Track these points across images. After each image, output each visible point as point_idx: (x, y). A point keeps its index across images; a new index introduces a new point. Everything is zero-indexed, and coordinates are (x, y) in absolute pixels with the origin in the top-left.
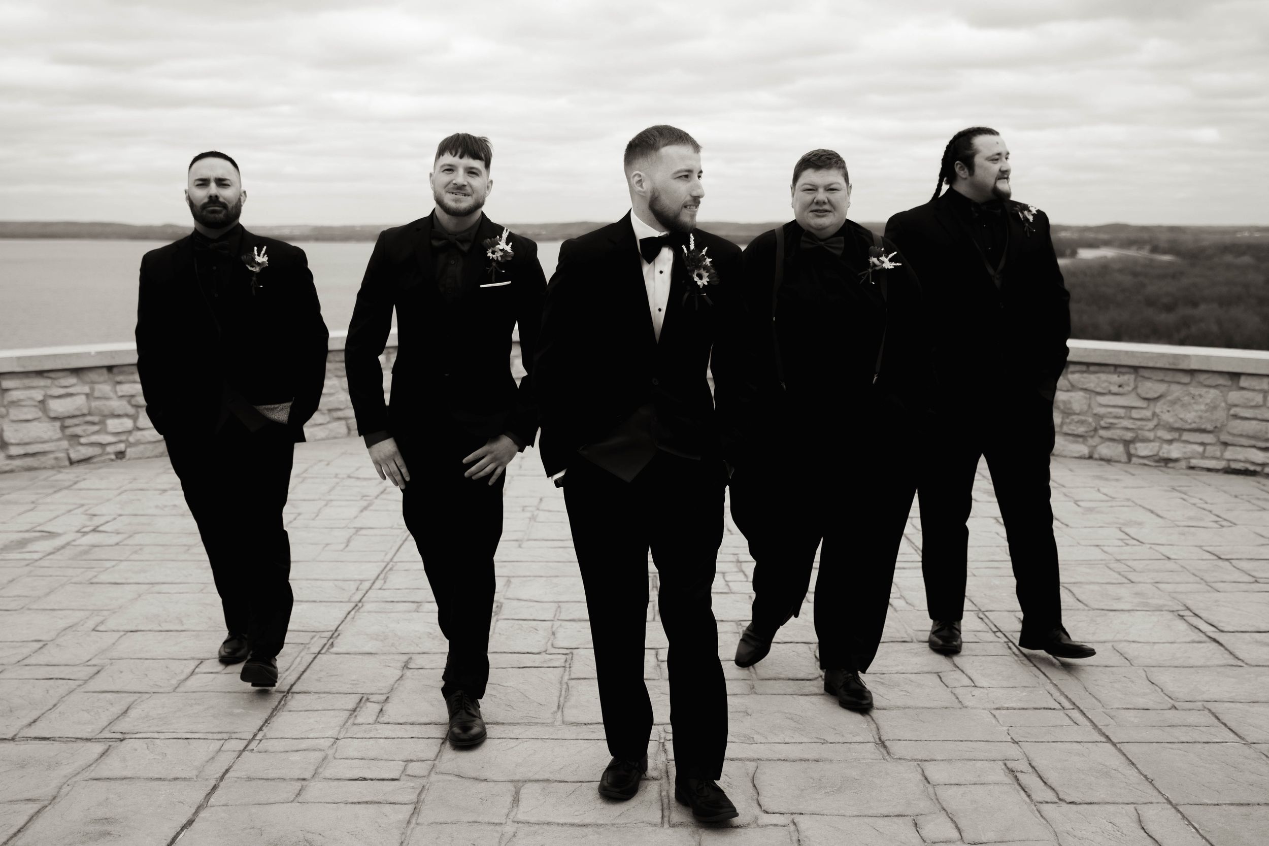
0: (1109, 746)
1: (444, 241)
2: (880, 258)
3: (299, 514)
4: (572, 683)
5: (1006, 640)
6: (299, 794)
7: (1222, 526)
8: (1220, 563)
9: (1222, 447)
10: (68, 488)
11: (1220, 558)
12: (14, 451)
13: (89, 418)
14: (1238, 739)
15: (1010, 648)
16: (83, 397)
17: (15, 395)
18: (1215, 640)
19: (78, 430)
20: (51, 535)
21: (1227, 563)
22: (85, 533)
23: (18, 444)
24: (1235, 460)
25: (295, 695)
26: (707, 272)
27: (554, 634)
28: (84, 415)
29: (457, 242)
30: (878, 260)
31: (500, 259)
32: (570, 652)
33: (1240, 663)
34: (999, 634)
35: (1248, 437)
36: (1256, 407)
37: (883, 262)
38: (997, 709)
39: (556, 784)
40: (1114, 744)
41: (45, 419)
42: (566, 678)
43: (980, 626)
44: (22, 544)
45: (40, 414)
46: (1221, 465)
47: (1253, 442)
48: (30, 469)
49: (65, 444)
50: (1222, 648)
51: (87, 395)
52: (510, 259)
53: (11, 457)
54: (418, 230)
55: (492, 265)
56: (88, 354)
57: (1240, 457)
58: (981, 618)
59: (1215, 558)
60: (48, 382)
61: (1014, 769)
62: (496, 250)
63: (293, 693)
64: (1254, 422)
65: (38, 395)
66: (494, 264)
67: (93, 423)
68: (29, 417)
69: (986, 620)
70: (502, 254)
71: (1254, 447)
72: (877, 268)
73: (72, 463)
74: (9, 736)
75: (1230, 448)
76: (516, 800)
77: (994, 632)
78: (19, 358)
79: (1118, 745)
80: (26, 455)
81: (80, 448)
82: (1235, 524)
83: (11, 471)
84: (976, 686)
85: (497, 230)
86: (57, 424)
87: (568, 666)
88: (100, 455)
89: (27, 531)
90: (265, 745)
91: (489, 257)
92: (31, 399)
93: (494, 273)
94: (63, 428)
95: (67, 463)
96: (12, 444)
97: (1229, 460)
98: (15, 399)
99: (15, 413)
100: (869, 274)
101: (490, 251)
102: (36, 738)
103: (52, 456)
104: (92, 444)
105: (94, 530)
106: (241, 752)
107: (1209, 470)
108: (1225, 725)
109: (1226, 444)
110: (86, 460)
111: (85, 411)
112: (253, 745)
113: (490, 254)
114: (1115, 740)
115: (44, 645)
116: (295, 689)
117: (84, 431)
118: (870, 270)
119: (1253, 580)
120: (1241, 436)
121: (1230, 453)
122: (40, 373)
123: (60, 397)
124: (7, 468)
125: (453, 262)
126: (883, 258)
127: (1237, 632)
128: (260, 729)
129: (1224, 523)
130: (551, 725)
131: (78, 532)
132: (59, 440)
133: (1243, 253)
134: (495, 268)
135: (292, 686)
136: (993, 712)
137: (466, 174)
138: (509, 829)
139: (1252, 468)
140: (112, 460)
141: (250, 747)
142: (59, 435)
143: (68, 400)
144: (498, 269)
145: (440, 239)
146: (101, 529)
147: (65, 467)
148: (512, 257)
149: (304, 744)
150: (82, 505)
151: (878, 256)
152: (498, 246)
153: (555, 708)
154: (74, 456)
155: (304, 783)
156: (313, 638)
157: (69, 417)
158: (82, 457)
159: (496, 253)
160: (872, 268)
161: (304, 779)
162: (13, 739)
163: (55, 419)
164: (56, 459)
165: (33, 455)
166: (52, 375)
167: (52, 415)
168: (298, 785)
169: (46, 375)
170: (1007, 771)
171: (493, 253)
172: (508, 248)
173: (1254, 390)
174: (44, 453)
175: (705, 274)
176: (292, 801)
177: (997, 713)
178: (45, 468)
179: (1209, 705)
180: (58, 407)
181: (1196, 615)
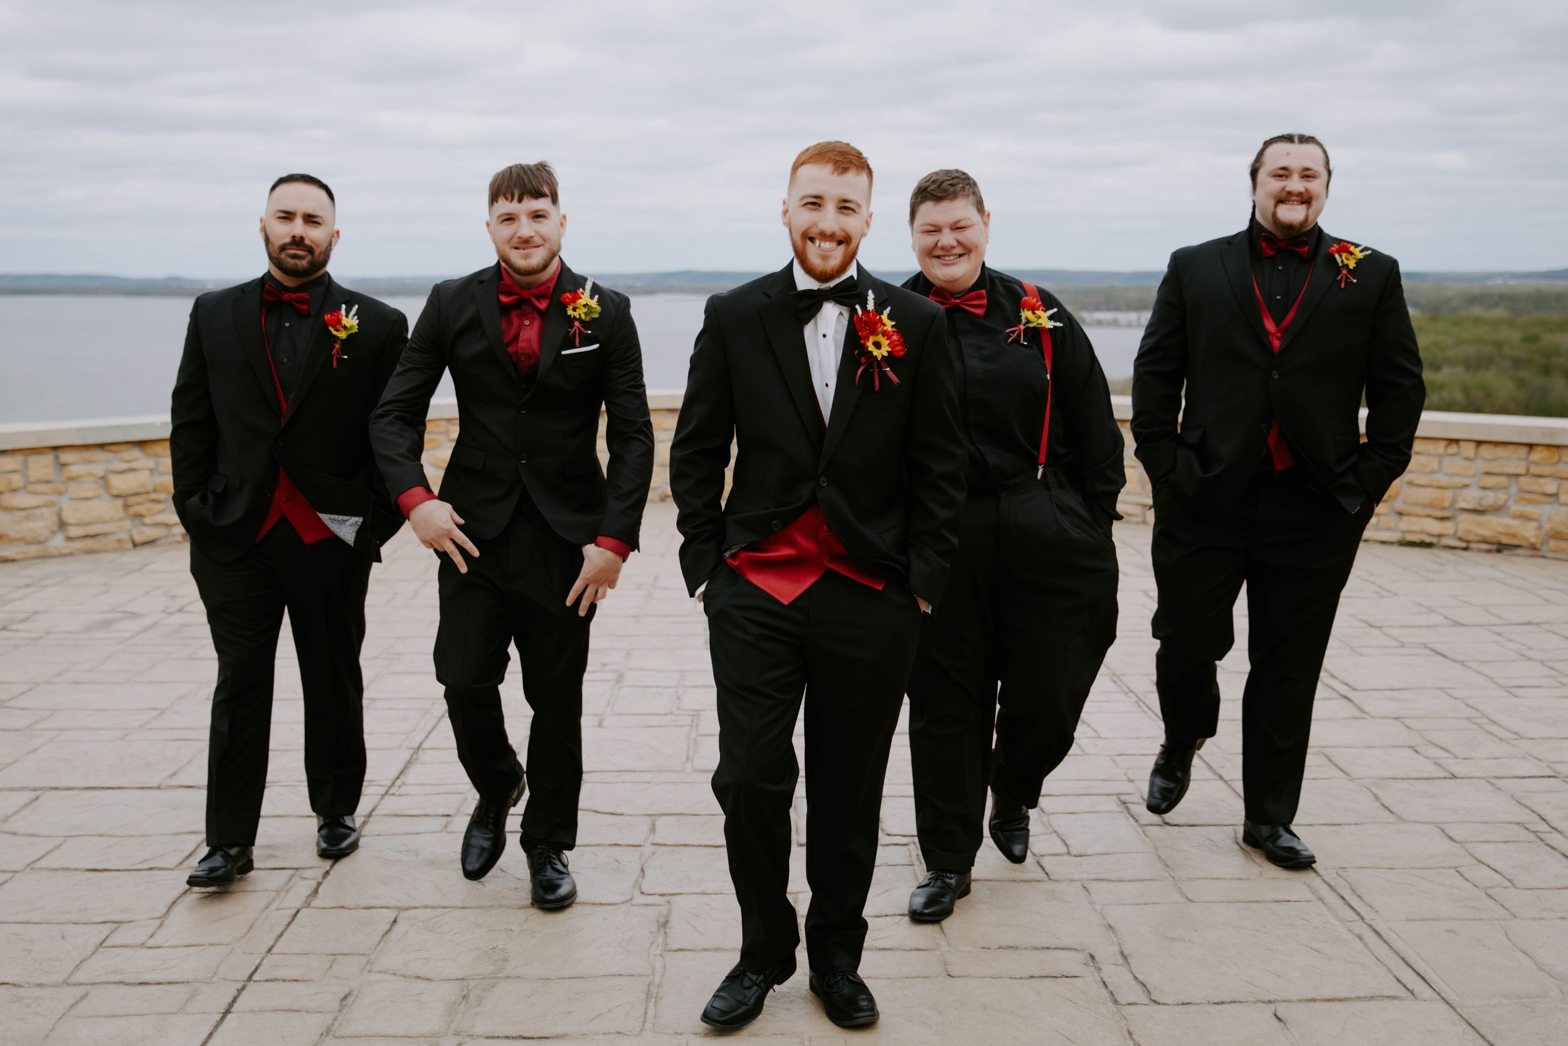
0: (1221, 784)
1: (514, 297)
2: (1036, 312)
3: (396, 594)
4: (699, 739)
5: (1137, 699)
6: (446, 827)
7: (1382, 597)
8: (1372, 630)
9: (1397, 517)
10: (140, 570)
11: (1371, 626)
12: (74, 532)
13: (154, 496)
14: (1344, 776)
15: (1139, 706)
16: (147, 473)
17: (74, 470)
18: (1346, 698)
19: (141, 509)
20: (134, 615)
21: (1377, 631)
22: (171, 614)
23: (78, 525)
24: (1410, 532)
25: (426, 751)
26: (887, 339)
27: (679, 698)
28: (147, 493)
29: (532, 298)
30: (1034, 313)
31: (583, 317)
32: (696, 714)
33: (1364, 716)
34: (1131, 695)
35: (1424, 505)
36: (1433, 472)
37: (1039, 317)
38: (1119, 755)
39: (689, 817)
40: (1226, 782)
41: (106, 496)
42: (694, 734)
43: (1112, 687)
44: (106, 624)
45: (101, 491)
46: (1395, 536)
47: (1428, 511)
48: (91, 552)
49: (127, 524)
50: (1351, 704)
51: (151, 471)
52: (596, 316)
53: (69, 539)
54: (481, 282)
55: (574, 326)
56: (152, 425)
57: (1416, 528)
58: (1115, 682)
59: (1366, 625)
60: (109, 456)
61: (1126, 801)
62: (578, 306)
63: (423, 749)
64: (1429, 490)
65: (99, 470)
66: (577, 324)
67: (158, 501)
68: (89, 494)
69: (1119, 683)
70: (585, 310)
71: (1429, 516)
72: (1031, 325)
73: (135, 545)
74: (155, 784)
75: (1405, 518)
76: (653, 829)
77: (1126, 693)
78: (79, 430)
79: (1229, 783)
80: (86, 536)
81: (144, 529)
82: (1396, 594)
83: (71, 554)
84: (1099, 737)
85: (580, 281)
86: (120, 502)
87: (694, 724)
88: (166, 537)
89: (109, 612)
90: (404, 790)
91: (570, 316)
92: (92, 475)
93: (577, 336)
94: (126, 506)
95: (130, 545)
96: (70, 524)
97: (1404, 532)
98: (73, 474)
99: (74, 489)
100: (1020, 332)
101: (571, 307)
102: (181, 787)
103: (114, 537)
104: (157, 525)
105: (180, 610)
106: (383, 796)
107: (1383, 543)
108: (1336, 765)
109: (1400, 514)
110: (151, 542)
111: (150, 488)
112: (392, 791)
113: (570, 312)
114: (1226, 777)
115: (162, 712)
116: (424, 745)
117: (149, 510)
118: (1022, 327)
119: (1398, 644)
120: (1416, 504)
121: (1406, 524)
122: (102, 446)
123: (122, 472)
124: (66, 551)
125: (527, 323)
126: (1039, 313)
127: (1371, 690)
128: (398, 778)
129: (1386, 594)
130: (683, 771)
131: (163, 612)
132: (121, 519)
133: (1495, 305)
134: (579, 329)
135: (421, 744)
136: (1114, 758)
137: (531, 220)
138: (649, 849)
139: (1428, 539)
140: (178, 542)
141: (391, 792)
142: (121, 513)
143: (131, 476)
144: (582, 329)
145: (509, 294)
146: (186, 609)
147: (128, 550)
148: (599, 314)
149: (443, 789)
150: (159, 587)
151: (1033, 309)
152: (580, 301)
153: (684, 759)
154: (138, 538)
155: (448, 818)
156: (434, 704)
157: (132, 495)
158: (146, 539)
159: (577, 310)
160: (1025, 325)
161: (448, 816)
162: (159, 788)
163: (117, 496)
164: (119, 541)
165: (94, 536)
166: (113, 448)
167: (115, 492)
168: (444, 819)
169: (107, 448)
170: (1119, 803)
171: (574, 309)
172: (594, 303)
173: (1429, 455)
174: (105, 534)
175: (885, 342)
176: (440, 832)
177: (1117, 759)
178: (106, 551)
179: (1324, 750)
180: (121, 483)
181: (1333, 676)
